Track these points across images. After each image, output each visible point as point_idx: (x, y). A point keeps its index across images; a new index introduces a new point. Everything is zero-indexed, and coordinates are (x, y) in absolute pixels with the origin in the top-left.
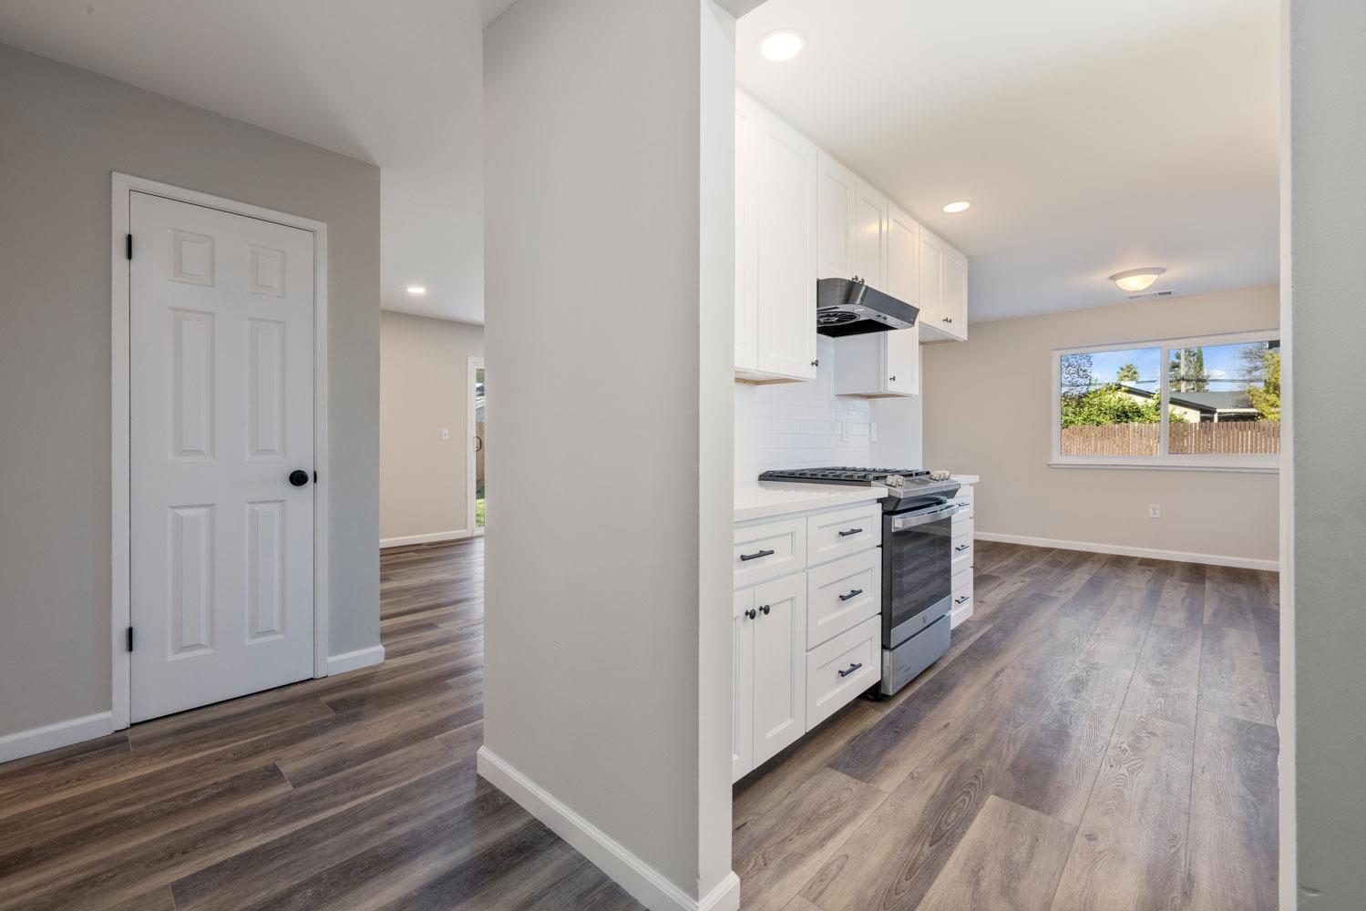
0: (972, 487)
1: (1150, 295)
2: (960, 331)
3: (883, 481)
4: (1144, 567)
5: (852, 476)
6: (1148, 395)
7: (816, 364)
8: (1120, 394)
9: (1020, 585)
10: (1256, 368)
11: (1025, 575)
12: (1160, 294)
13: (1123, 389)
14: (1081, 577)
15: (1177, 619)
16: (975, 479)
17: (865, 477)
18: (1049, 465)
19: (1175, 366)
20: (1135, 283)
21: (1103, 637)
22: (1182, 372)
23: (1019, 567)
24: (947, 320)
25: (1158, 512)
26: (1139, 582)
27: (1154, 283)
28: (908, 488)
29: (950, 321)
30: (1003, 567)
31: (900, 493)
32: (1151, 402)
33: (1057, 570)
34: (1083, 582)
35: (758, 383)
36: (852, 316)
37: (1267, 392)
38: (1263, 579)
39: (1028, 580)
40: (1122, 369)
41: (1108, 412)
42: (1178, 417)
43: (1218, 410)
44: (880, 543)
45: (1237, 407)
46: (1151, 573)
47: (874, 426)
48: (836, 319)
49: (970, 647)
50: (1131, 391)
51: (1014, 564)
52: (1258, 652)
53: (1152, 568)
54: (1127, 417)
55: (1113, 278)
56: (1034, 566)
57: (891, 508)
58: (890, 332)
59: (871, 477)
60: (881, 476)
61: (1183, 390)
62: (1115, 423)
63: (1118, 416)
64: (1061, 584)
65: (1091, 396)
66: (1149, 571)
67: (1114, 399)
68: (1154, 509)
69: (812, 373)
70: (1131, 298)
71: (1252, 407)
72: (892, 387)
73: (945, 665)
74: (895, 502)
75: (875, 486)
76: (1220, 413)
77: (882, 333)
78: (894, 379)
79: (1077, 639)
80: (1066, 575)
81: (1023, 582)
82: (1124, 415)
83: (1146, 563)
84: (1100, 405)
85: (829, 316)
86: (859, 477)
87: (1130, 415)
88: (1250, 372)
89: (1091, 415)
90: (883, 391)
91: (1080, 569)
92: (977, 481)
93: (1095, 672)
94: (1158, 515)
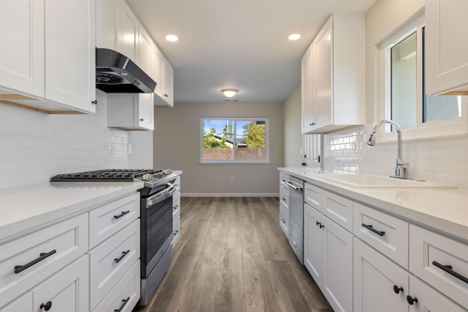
0: (180, 176)
1: (232, 100)
2: (170, 101)
3: (141, 178)
4: (231, 201)
5: (121, 176)
6: (220, 138)
7: (96, 102)
8: (213, 138)
9: (194, 216)
10: (246, 132)
11: (194, 211)
12: (234, 100)
13: (214, 136)
14: (213, 208)
15: (246, 221)
16: (181, 172)
17: (128, 176)
18: (200, 164)
19: (225, 130)
20: (229, 94)
21: (228, 235)
22: (228, 132)
23: (192, 207)
24: (166, 95)
25: (233, 180)
26: (230, 206)
27: (235, 95)
28: (154, 181)
29: (167, 96)
30: (185, 208)
31: (151, 184)
32: (221, 141)
33: (205, 207)
34: (214, 210)
35: (49, 112)
36: (119, 79)
37: (249, 139)
38: (261, 200)
39: (196, 213)
40: (211, 129)
41: (209, 144)
42: (228, 146)
43: (238, 144)
44: (139, 216)
45: (241, 143)
46: (233, 203)
47: (130, 146)
48: (108, 79)
49: (180, 255)
50: (216, 137)
51: (189, 206)
52: (271, 229)
53: (233, 201)
54: (215, 146)
55: (223, 91)
56: (196, 206)
57: (145, 193)
58: (140, 94)
59: (133, 176)
60: (139, 174)
61: (228, 137)
62: (212, 148)
63: (213, 145)
64: (208, 213)
65: (205, 138)
66: (233, 202)
67: (212, 139)
68: (232, 179)
69: (92, 109)
70: (226, 100)
71: (245, 143)
72: (142, 125)
73: (171, 270)
74: (148, 191)
75: (136, 181)
76: (238, 145)
77: (136, 94)
78: (142, 120)
79: (220, 238)
80: (208, 208)
81: (194, 214)
82: (214, 145)
83: (231, 199)
84: (207, 141)
85: (104, 76)
86: (125, 176)
87: (216, 145)
88: (244, 133)
89: (204, 145)
90: (136, 127)
91: (212, 205)
92: (182, 173)
93: (230, 253)
94: (233, 181)
